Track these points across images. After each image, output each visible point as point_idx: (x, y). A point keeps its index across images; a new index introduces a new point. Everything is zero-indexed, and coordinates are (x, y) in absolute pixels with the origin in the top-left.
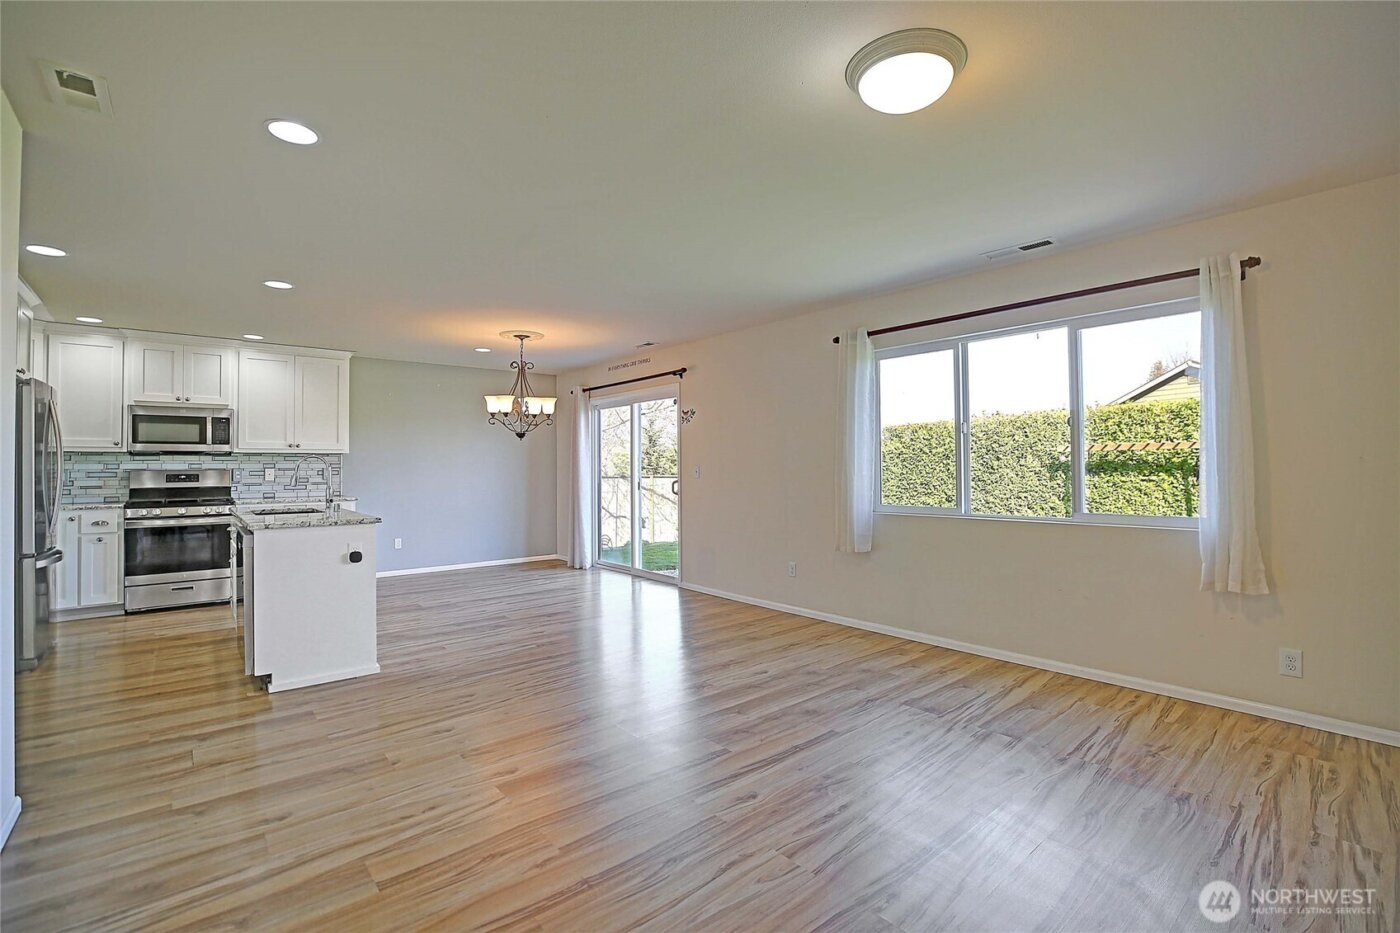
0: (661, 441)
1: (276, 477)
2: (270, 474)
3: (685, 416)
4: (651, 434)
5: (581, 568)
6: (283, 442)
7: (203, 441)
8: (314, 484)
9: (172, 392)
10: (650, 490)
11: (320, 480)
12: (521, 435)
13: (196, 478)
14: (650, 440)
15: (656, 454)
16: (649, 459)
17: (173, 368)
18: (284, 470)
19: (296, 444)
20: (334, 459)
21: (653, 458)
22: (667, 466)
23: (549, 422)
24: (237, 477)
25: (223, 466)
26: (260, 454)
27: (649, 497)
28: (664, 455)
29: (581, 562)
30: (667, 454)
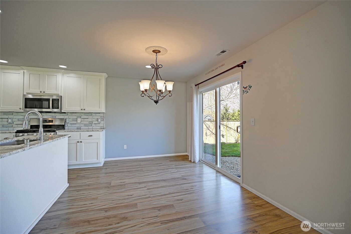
0: (229, 110)
1: (81, 121)
2: (79, 120)
3: (245, 90)
4: (226, 108)
5: (194, 162)
6: (79, 108)
7: (49, 108)
8: (95, 124)
9: (39, 89)
10: (226, 126)
11: (97, 122)
12: (156, 102)
13: (52, 121)
14: (226, 110)
15: (228, 114)
16: (226, 116)
17: (40, 80)
18: (84, 119)
19: (84, 109)
20: (102, 115)
21: (227, 115)
22: (231, 118)
23: (170, 95)
24: (67, 121)
25: (62, 117)
26: (76, 113)
27: (226, 128)
28: (230, 114)
29: (194, 160)
30: (231, 114)
